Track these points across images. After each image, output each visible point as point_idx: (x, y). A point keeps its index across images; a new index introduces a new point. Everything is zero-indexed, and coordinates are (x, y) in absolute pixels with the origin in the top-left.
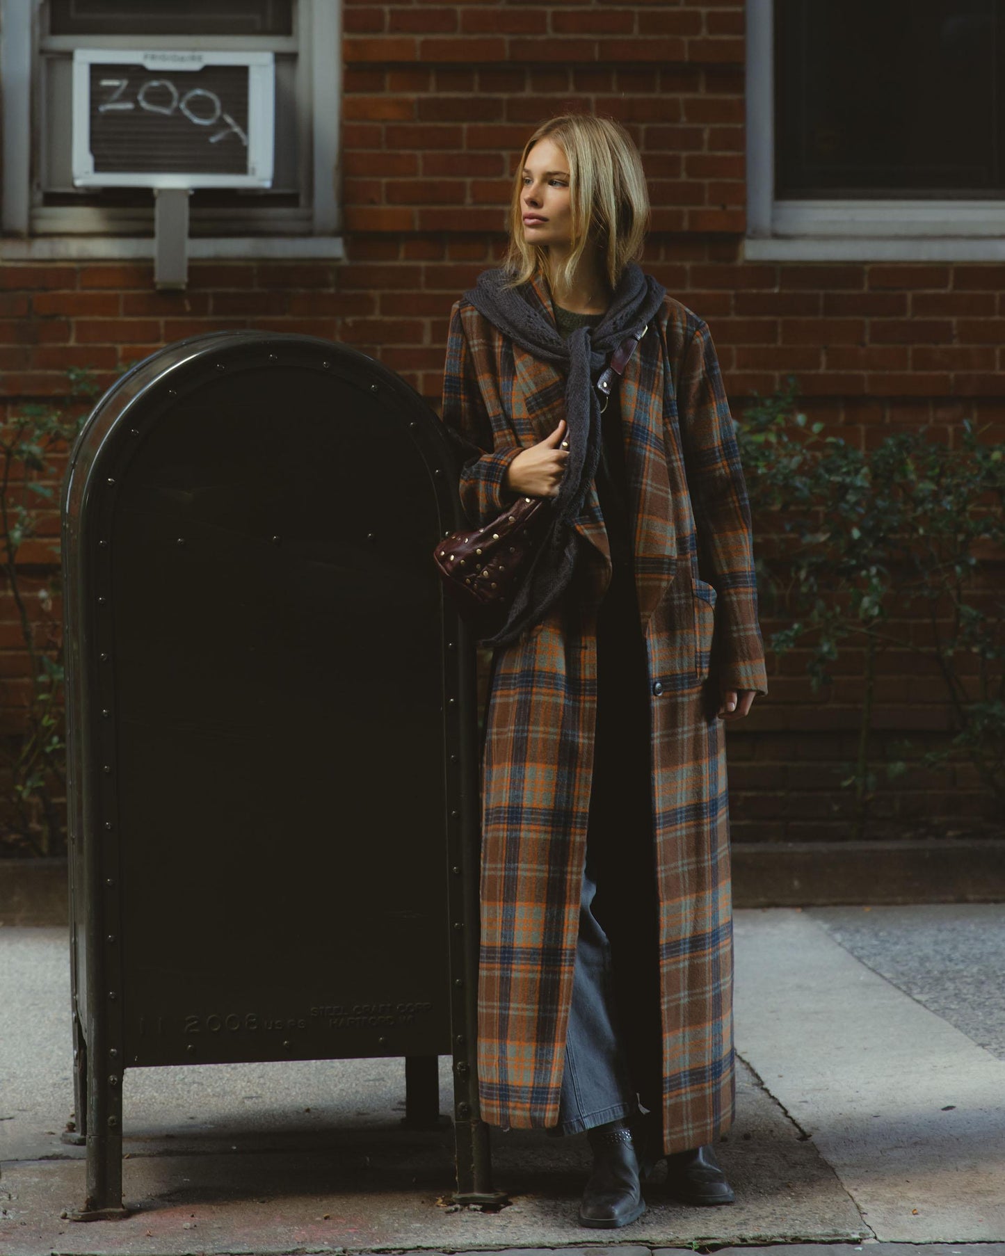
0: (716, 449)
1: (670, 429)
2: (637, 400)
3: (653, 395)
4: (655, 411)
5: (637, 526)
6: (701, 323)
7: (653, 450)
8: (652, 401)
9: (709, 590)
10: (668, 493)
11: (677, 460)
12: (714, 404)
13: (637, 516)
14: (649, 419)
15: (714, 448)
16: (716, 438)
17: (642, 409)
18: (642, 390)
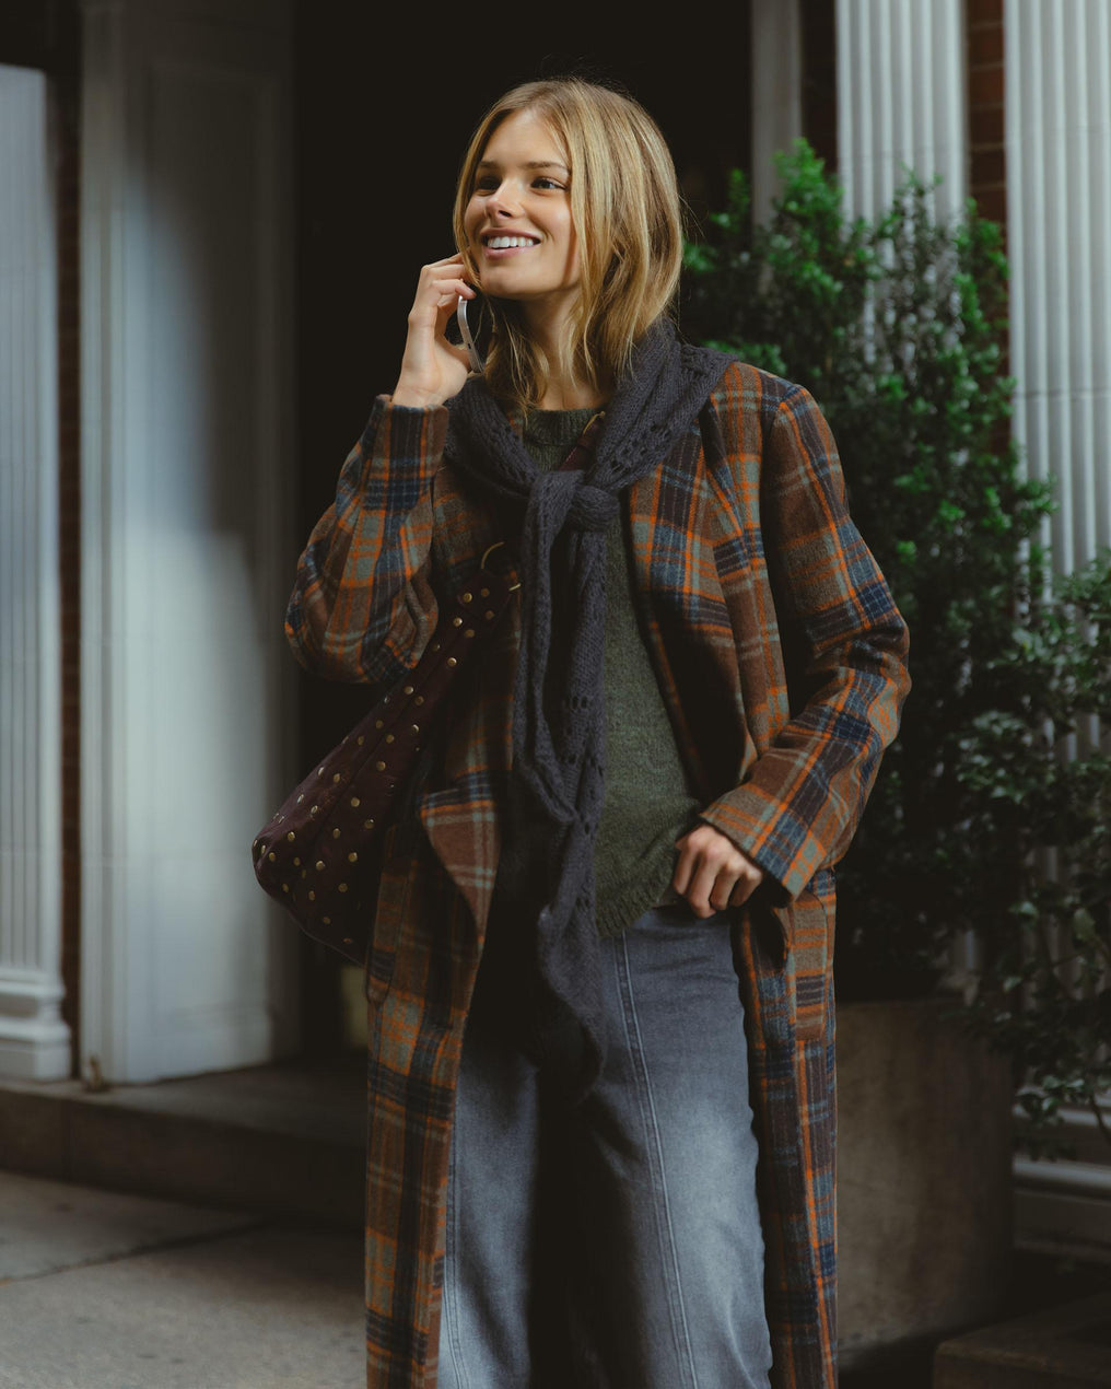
0: (849, 605)
2: (654, 545)
3: (689, 533)
6: (789, 388)
8: (689, 542)
12: (833, 526)
15: (842, 604)
16: (842, 586)
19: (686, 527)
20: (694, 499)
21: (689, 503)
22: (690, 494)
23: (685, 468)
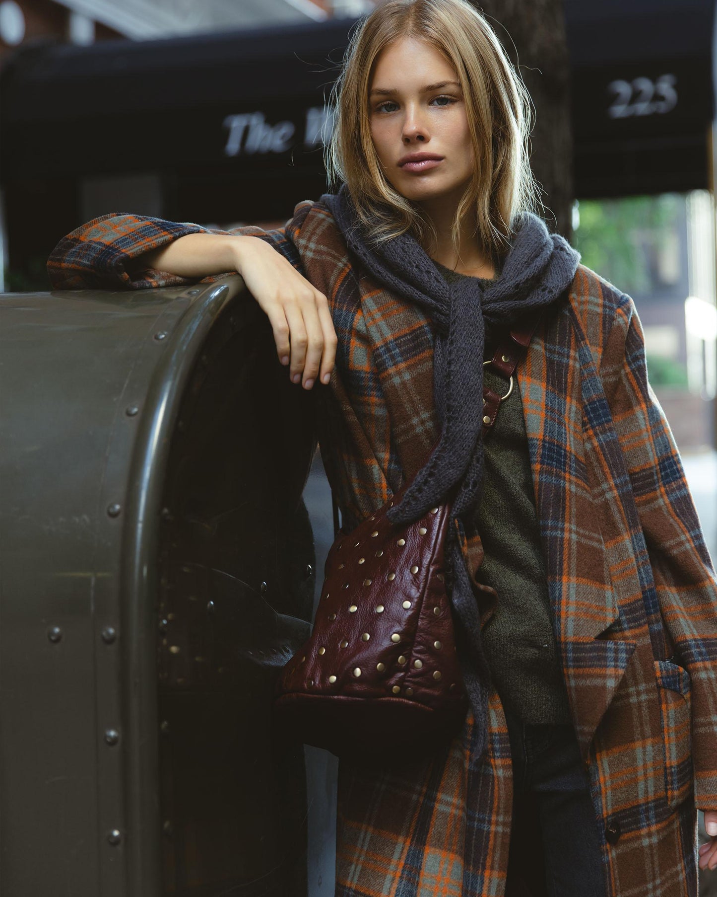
0: (653, 470)
1: (596, 444)
2: (547, 405)
3: (568, 399)
4: (572, 420)
5: (560, 596)
6: (623, 297)
7: (573, 479)
8: (568, 407)
9: (679, 674)
10: (601, 543)
11: (611, 489)
12: (644, 406)
13: (560, 580)
14: (565, 434)
15: (651, 468)
16: (650, 453)
17: (555, 420)
18: (553, 392)
19: (566, 393)
20: (571, 368)
21: (566, 373)
22: (567, 365)
23: (561, 343)
